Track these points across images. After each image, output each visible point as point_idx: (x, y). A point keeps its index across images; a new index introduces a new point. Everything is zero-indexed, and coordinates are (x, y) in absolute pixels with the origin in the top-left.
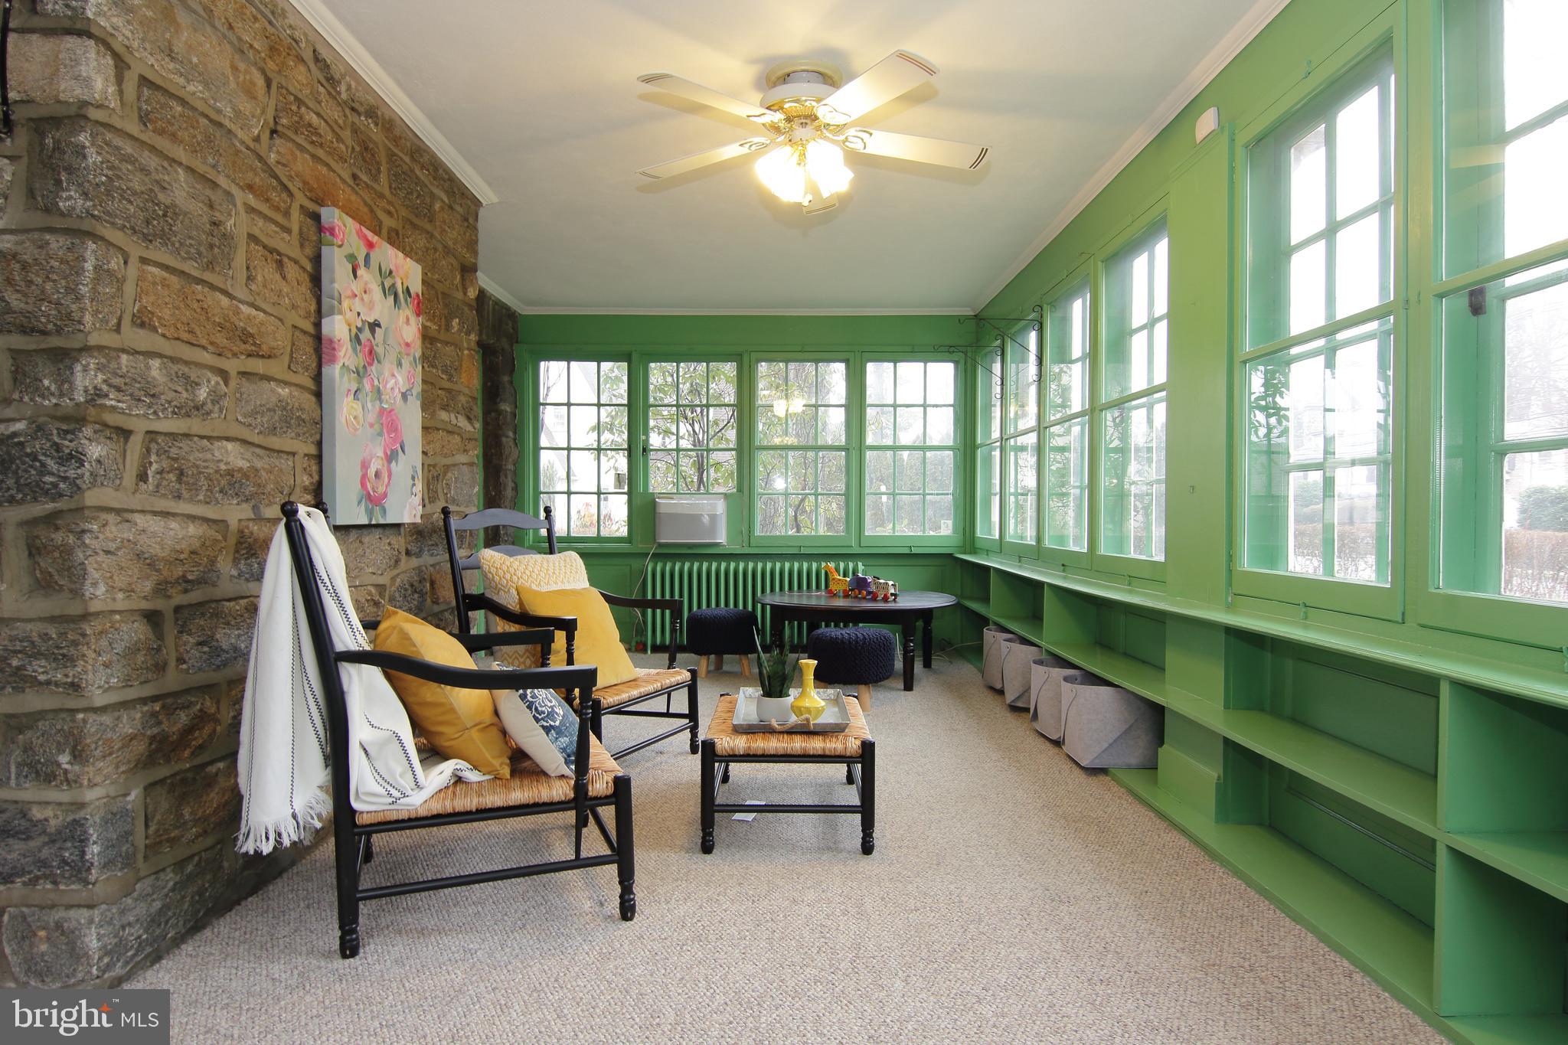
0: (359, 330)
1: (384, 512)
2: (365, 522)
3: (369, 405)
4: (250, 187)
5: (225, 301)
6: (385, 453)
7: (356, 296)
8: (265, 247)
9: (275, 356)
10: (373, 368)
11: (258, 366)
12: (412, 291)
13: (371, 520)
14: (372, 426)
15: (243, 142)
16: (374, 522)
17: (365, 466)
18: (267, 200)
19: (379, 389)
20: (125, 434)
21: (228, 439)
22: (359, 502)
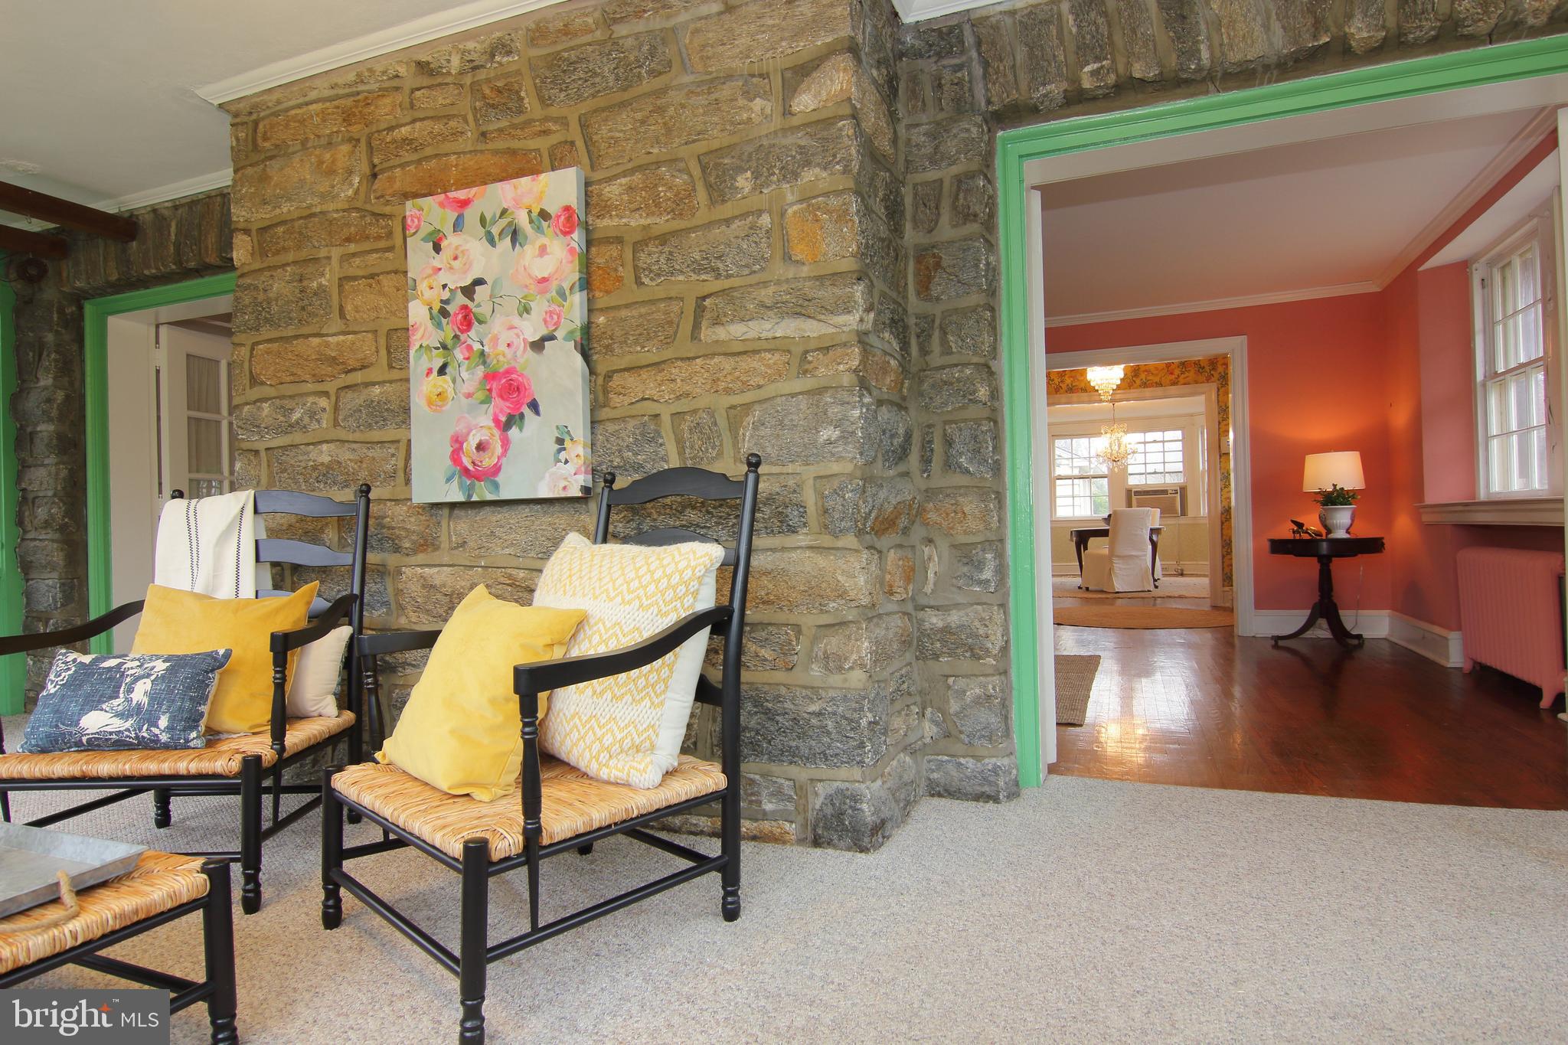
0: (447, 302)
1: (496, 486)
2: (460, 498)
3: (465, 375)
4: (348, 240)
5: (315, 341)
6: (496, 421)
7: (440, 269)
8: (365, 277)
9: (372, 364)
10: (472, 333)
11: (358, 377)
12: (553, 209)
13: (470, 496)
14: (469, 396)
15: (337, 211)
16: (475, 498)
17: (458, 442)
18: (368, 238)
19: (482, 353)
20: (257, 452)
21: (327, 442)
22: (448, 480)
